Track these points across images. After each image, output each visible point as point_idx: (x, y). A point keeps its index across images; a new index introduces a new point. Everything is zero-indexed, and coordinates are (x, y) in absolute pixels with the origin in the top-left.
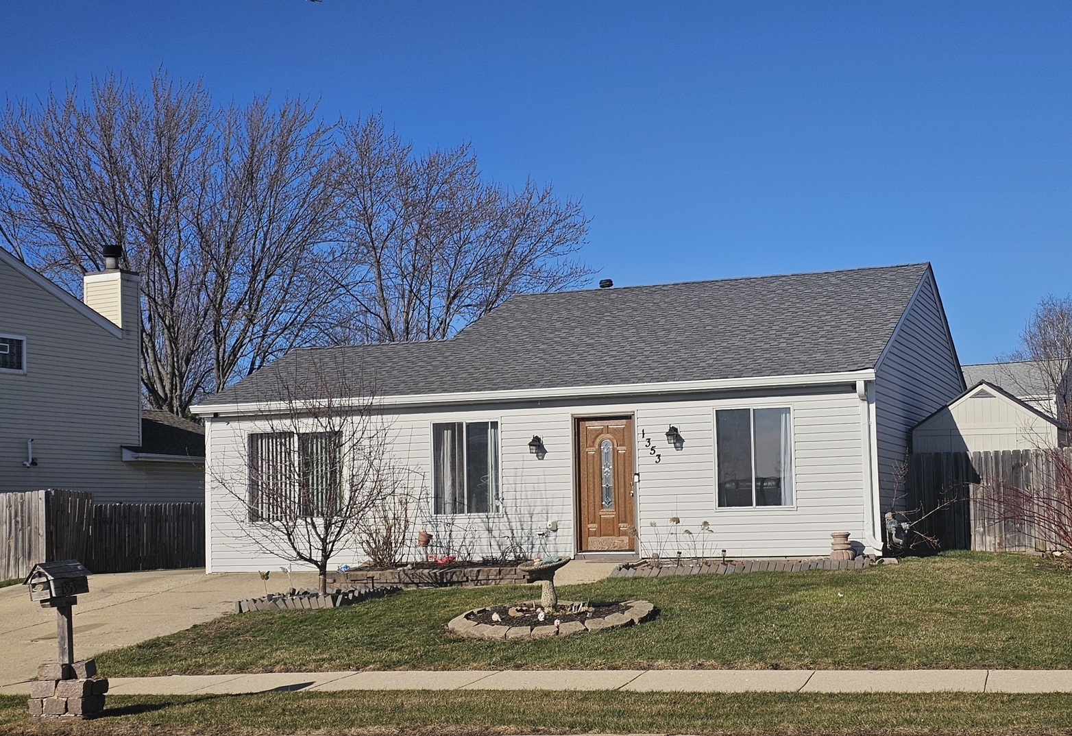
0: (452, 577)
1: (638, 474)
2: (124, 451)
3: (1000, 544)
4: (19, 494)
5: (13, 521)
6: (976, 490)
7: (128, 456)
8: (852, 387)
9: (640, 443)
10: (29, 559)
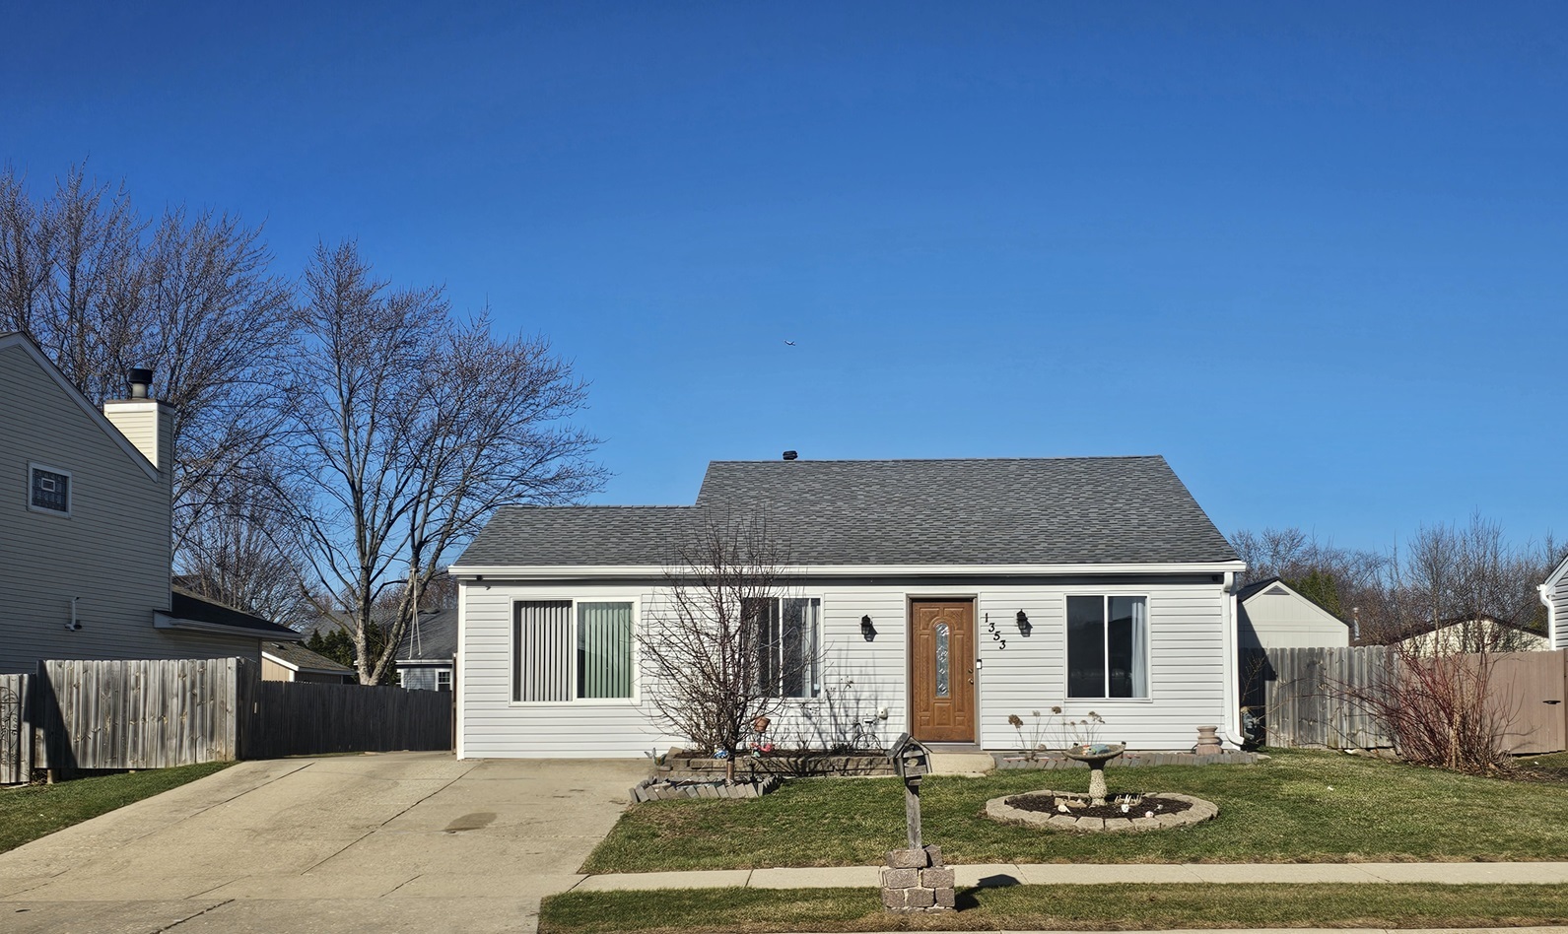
0: (816, 766)
1: (980, 661)
2: (157, 615)
3: (1293, 741)
4: (199, 662)
5: (188, 695)
6: (1271, 686)
7: (162, 622)
8: (1217, 578)
9: (982, 628)
10: (212, 740)
